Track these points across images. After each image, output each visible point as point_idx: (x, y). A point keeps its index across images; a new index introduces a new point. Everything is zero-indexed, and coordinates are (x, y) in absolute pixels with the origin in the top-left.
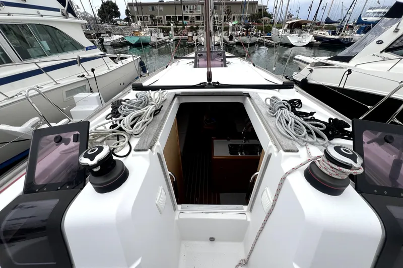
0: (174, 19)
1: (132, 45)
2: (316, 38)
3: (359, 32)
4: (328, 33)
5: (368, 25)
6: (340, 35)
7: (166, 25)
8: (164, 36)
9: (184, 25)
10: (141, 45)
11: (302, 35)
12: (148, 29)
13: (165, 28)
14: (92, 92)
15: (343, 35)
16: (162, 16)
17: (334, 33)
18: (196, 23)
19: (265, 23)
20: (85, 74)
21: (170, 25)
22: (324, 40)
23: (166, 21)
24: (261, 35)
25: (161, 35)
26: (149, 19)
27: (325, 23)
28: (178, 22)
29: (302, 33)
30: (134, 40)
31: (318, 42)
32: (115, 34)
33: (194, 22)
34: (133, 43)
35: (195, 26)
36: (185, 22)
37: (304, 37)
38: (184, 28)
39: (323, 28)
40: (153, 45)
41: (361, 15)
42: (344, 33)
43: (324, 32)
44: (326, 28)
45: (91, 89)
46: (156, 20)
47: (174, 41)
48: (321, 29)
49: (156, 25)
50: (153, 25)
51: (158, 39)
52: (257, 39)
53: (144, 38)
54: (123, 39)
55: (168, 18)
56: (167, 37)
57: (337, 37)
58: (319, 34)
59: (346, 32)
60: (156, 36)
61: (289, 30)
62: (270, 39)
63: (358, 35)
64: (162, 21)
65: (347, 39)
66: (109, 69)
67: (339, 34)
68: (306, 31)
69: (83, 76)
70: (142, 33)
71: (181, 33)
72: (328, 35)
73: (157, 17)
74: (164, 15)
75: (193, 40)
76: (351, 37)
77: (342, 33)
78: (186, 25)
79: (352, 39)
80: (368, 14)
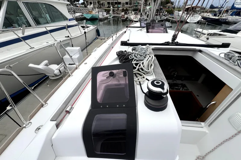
0: (112, 3)
1: (87, 20)
2: (204, 18)
3: (232, 15)
4: (211, 15)
5: (238, 10)
6: (220, 16)
7: (107, 8)
8: (107, 14)
9: (118, 8)
10: (93, 20)
11: (194, 16)
12: (97, 10)
13: (107, 9)
14: (73, 46)
15: (221, 16)
16: (105, 2)
17: (215, 15)
18: (126, 6)
19: (169, 7)
20: (70, 35)
21: (110, 8)
22: (208, 20)
23: (107, 5)
24: (167, 15)
25: (105, 13)
26: (97, 3)
27: (210, 8)
28: (114, 6)
29: (194, 14)
30: (88, 16)
31: (205, 21)
32: (77, 13)
33: (124, 6)
34: (88, 18)
35: (125, 9)
36: (119, 6)
37: (195, 17)
38: (118, 10)
39: (208, 11)
40: (101, 20)
41: (234, 3)
42: (222, 15)
43: (209, 14)
44: (210, 12)
45: (72, 45)
46: (101, 4)
47: (112, 17)
48: (207, 12)
49: (101, 7)
50: (99, 7)
51: (103, 16)
52: (165, 18)
53: (95, 15)
54: (82, 16)
55: (109, 3)
56: (108, 15)
57: (217, 18)
58: (205, 15)
59: (224, 14)
60: (102, 15)
61: (186, 12)
62: (173, 18)
63: (231, 17)
64: (104, 5)
65: (224, 19)
66: (81, 33)
67: (218, 16)
68: (196, 13)
69: (68, 37)
70: (94, 12)
71: (116, 13)
72: (211, 16)
73: (101, 2)
74: (106, 1)
75: (124, 17)
76: (226, 18)
77: (221, 15)
78: (119, 8)
79: (227, 19)
80: (237, 3)
